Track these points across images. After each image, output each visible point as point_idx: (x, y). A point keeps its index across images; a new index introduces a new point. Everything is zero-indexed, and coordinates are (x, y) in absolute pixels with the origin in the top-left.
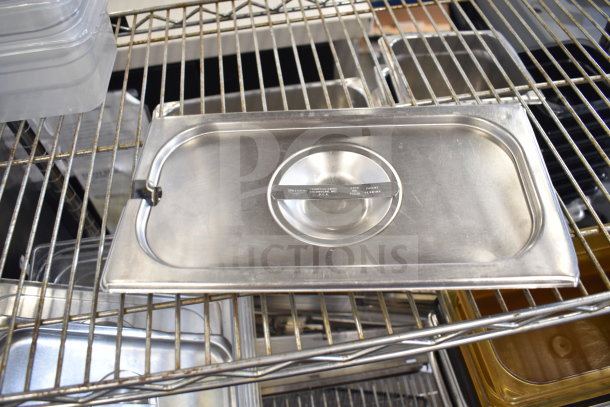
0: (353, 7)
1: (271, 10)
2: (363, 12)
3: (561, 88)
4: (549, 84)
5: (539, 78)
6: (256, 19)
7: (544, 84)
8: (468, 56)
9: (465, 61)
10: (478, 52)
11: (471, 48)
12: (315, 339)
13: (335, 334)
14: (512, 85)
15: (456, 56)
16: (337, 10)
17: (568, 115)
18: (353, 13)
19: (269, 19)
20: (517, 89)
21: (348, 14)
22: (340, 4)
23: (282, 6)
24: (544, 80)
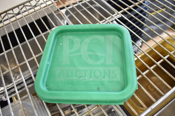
0: (46, 4)
1: (16, 14)
2: (50, 4)
3: (128, 10)
6: (11, 19)
7: (122, 11)
8: (91, 8)
9: (91, 10)
10: (94, 5)
11: (91, 5)
14: (112, 15)
15: (87, 9)
16: (40, 7)
18: (46, 6)
19: (16, 18)
20: (113, 16)
21: (45, 7)
22: (47, 2)
23: (20, 12)
24: (122, 10)
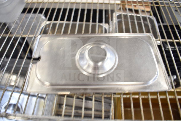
4: (166, 40)
5: (163, 37)
12: (79, 101)
13: (86, 101)
17: (175, 50)
